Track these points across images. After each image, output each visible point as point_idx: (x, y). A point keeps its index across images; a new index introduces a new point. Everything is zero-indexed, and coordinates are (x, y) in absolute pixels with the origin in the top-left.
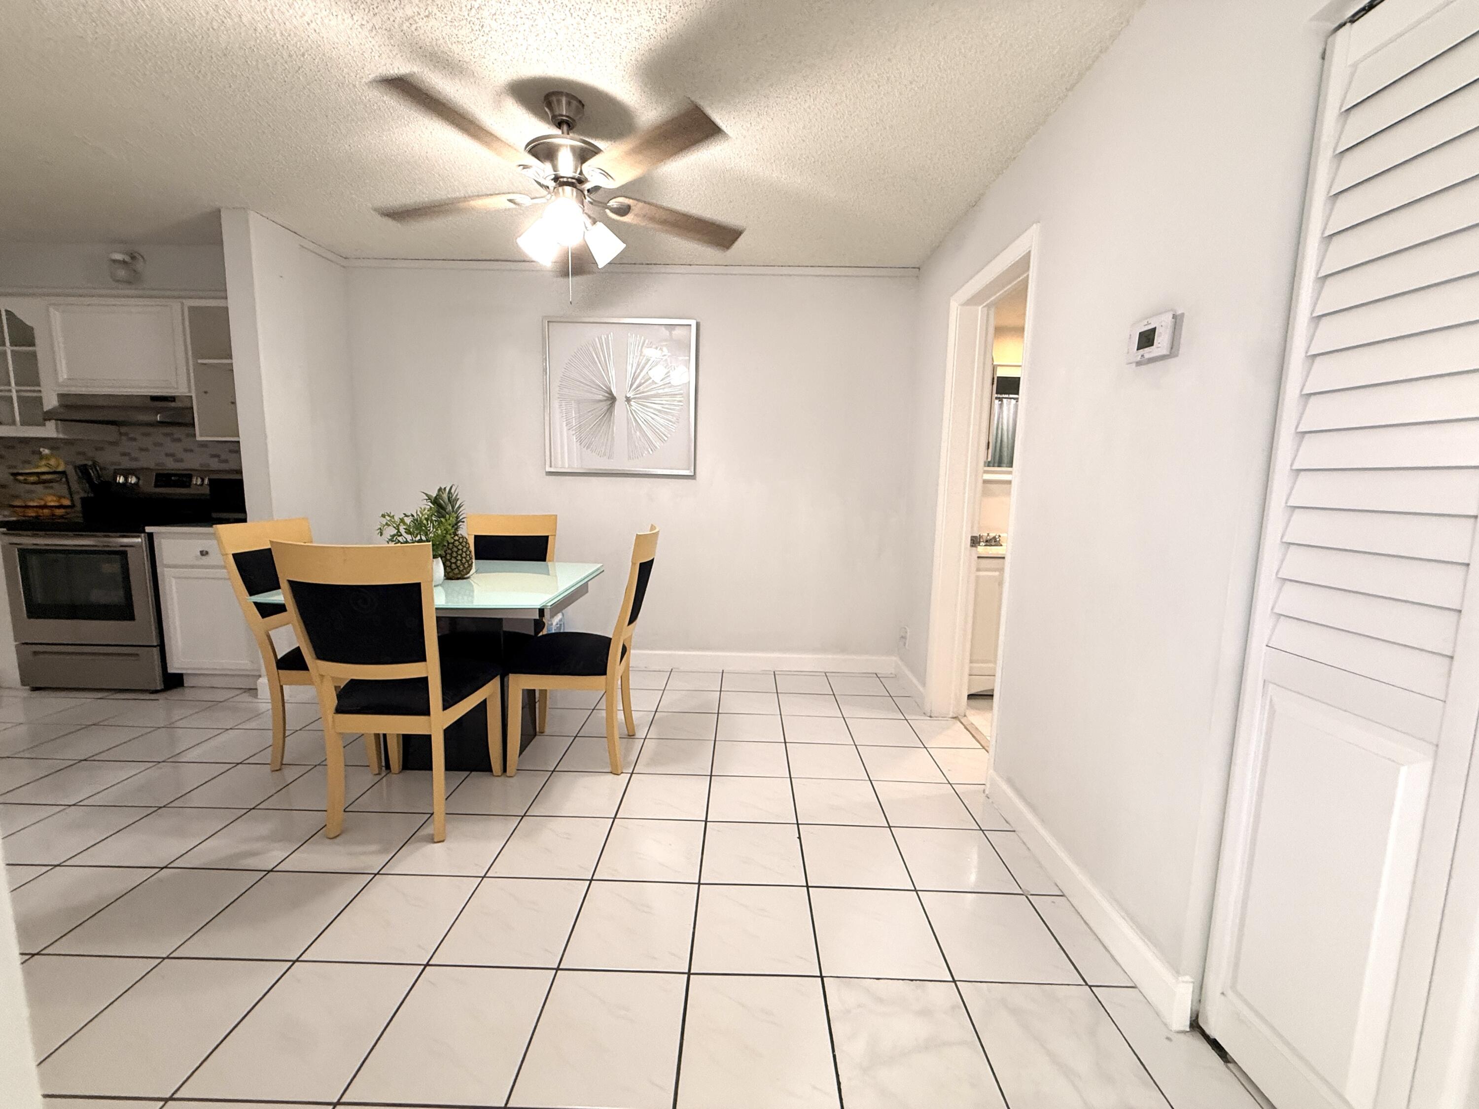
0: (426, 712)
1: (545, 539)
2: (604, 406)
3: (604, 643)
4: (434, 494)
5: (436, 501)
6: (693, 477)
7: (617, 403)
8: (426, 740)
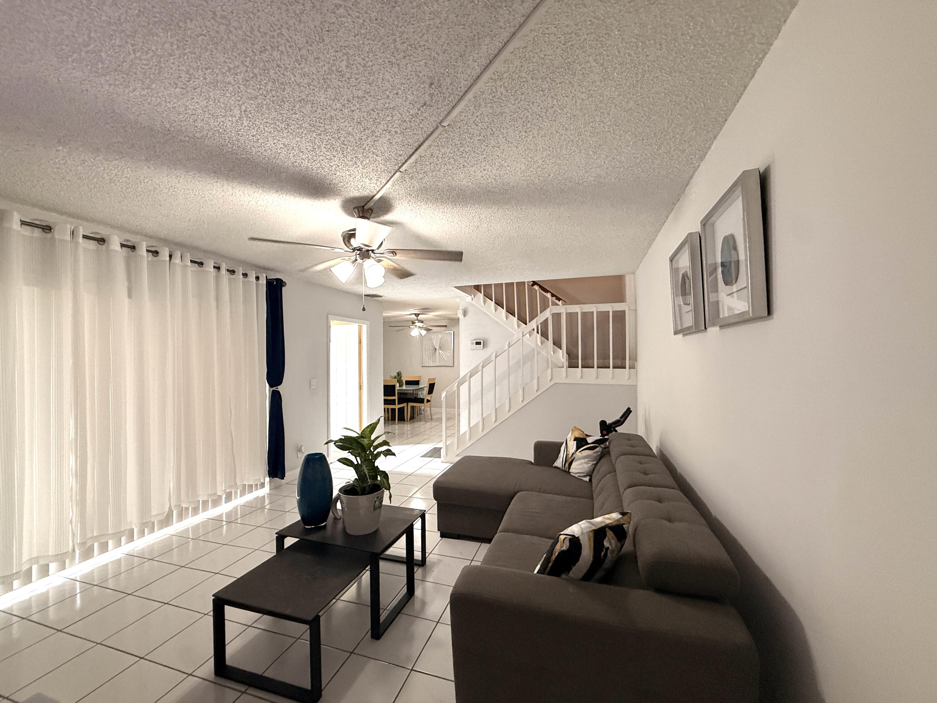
0: (395, 404)
2: (434, 351)
5: (398, 373)
6: (453, 366)
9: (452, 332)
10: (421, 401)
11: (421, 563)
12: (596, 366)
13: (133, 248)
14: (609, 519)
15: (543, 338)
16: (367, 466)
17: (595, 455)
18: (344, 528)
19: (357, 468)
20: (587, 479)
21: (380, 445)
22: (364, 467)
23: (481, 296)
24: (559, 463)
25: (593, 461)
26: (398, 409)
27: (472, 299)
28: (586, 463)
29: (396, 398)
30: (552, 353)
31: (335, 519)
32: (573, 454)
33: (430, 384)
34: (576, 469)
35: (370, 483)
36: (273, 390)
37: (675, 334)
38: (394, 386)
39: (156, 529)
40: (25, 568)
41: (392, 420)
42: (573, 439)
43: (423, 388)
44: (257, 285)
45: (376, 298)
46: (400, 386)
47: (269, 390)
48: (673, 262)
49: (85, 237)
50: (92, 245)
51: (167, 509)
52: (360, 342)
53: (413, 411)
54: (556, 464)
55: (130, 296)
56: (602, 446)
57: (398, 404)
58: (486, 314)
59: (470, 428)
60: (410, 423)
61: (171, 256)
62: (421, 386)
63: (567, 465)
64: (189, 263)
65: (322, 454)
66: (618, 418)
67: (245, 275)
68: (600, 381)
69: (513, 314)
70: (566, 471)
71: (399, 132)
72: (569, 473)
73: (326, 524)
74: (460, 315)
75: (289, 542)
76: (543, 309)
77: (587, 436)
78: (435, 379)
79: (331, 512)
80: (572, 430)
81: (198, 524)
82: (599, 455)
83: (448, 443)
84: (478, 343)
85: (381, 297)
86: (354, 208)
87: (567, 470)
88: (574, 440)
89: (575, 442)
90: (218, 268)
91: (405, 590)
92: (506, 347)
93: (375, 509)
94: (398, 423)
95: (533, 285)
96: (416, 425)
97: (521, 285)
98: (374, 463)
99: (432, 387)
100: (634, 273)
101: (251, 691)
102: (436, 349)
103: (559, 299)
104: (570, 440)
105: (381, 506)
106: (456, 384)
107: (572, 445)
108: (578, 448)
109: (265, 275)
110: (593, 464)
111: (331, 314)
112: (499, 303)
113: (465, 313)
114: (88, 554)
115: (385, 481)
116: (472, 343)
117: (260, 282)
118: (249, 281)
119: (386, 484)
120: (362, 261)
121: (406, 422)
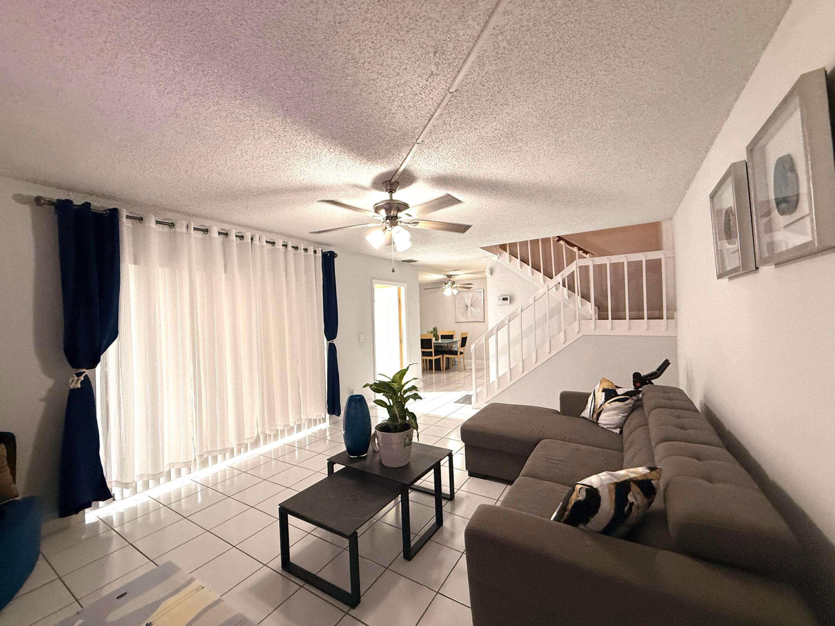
0: (432, 356)
1: (453, 335)
2: (466, 308)
5: (434, 329)
6: (484, 322)
8: (432, 360)
9: (482, 290)
10: (455, 353)
11: (449, 498)
12: (627, 317)
13: (226, 234)
14: (634, 472)
15: (570, 292)
16: (398, 408)
17: (627, 407)
18: (380, 461)
19: (389, 408)
20: (617, 431)
21: (410, 389)
22: (395, 408)
23: (506, 255)
24: (586, 414)
25: (623, 413)
26: (435, 360)
27: (498, 259)
28: (615, 415)
29: (432, 350)
30: (580, 306)
31: (374, 451)
32: (601, 405)
33: (463, 338)
34: (603, 420)
35: (400, 422)
36: (330, 343)
37: (718, 279)
38: (430, 340)
39: (249, 448)
40: (166, 470)
41: (430, 369)
42: (601, 390)
43: (456, 342)
44: (315, 257)
45: (412, 263)
46: (436, 340)
47: (327, 342)
48: (715, 199)
49: (195, 229)
50: (200, 234)
51: (256, 435)
52: (399, 302)
53: (449, 362)
54: (583, 414)
55: (226, 272)
56: (634, 398)
57: (435, 356)
58: (512, 272)
59: (499, 378)
60: (446, 373)
61: (252, 239)
62: (454, 340)
63: (595, 416)
64: (265, 243)
65: (361, 395)
66: (654, 369)
67: (306, 250)
68: (632, 333)
69: (539, 270)
70: (593, 422)
71: (412, 106)
72: (597, 424)
73: (366, 456)
74: (488, 274)
75: (338, 467)
76: (569, 263)
77: (617, 387)
78: (467, 333)
79: (370, 444)
80: (600, 381)
81: (278, 448)
82: (630, 407)
83: (478, 391)
84: (505, 299)
85: (416, 261)
86: (383, 183)
87: (595, 421)
88: (603, 391)
89: (604, 393)
90: (285, 246)
91: (434, 520)
92: (531, 301)
93: (405, 445)
94: (435, 373)
95: (558, 241)
96: (451, 374)
97: (545, 241)
98: (404, 406)
99: (464, 341)
100: (671, 219)
101: (307, 586)
102: (467, 306)
103: (586, 253)
104: (598, 391)
105: (411, 444)
106: (484, 337)
107: (601, 397)
108: (606, 399)
109: (320, 249)
110: (623, 416)
111: (374, 279)
112: (524, 261)
113: (492, 272)
114: (205, 463)
115: (413, 421)
116: (499, 299)
117: (317, 255)
118: (308, 255)
119: (414, 424)
120: (391, 228)
121: (442, 372)
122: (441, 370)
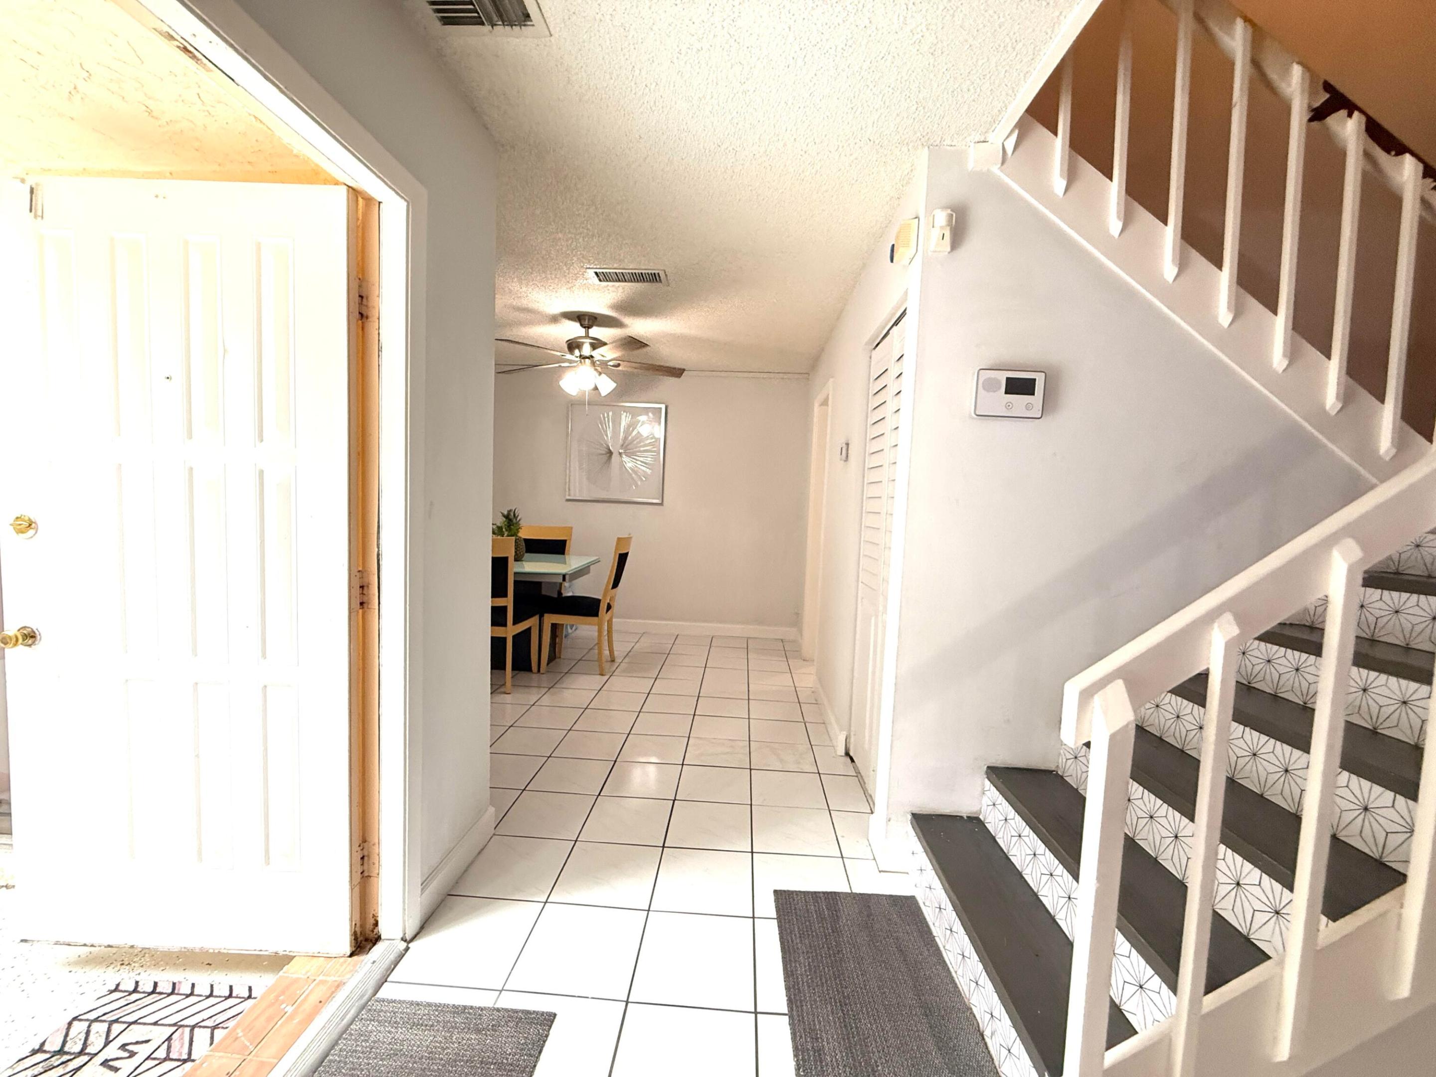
0: (505, 625)
1: (565, 541)
2: (605, 458)
3: (597, 602)
4: (506, 513)
5: (507, 517)
7: (613, 456)
8: (505, 639)
9: (663, 406)
10: (586, 608)
23: (1053, 145)
27: (1003, 161)
29: (509, 602)
33: (620, 557)
38: (507, 562)
43: (586, 568)
46: (517, 561)
53: (556, 640)
57: (516, 622)
62: (575, 560)
78: (634, 541)
84: (1019, 386)
94: (513, 685)
99: (621, 564)
113: (956, 232)
116: (990, 386)
121: (535, 676)
122: (529, 669)
